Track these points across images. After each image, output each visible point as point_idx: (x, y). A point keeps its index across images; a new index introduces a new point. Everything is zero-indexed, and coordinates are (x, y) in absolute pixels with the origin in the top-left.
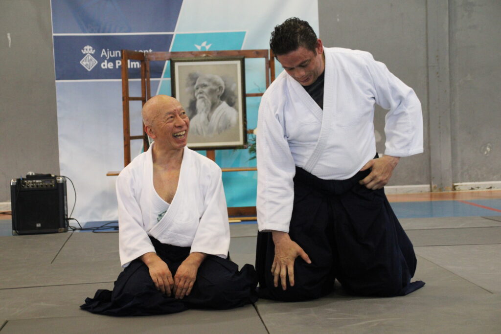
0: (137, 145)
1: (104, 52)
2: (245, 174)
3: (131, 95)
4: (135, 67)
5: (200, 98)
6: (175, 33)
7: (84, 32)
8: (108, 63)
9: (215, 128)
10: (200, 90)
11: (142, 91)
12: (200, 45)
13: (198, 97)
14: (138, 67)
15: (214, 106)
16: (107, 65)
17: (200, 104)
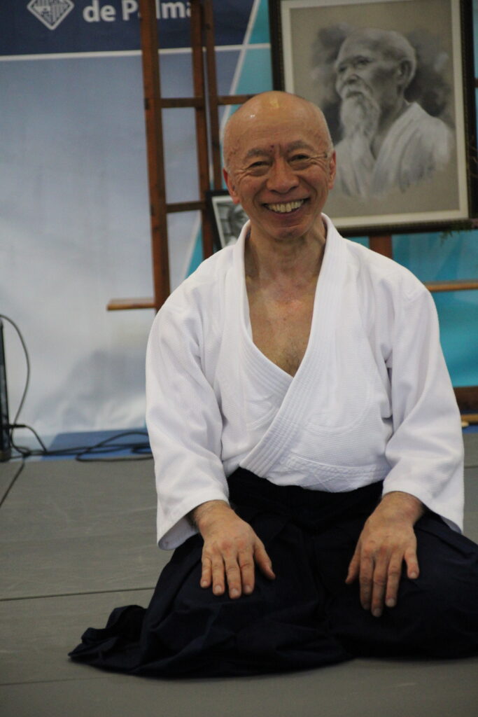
0: (183, 226)
3: (167, 92)
4: (174, 15)
5: (352, 94)
8: (101, 6)
9: (392, 176)
10: (349, 73)
11: (196, 81)
13: (344, 94)
14: (182, 15)
15: (387, 115)
16: (98, 13)
17: (349, 111)
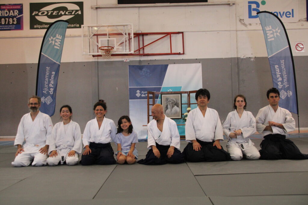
0: (151, 118)
1: (142, 92)
2: (181, 126)
3: (150, 104)
4: (151, 96)
5: (169, 104)
6: (162, 87)
7: (137, 86)
9: (173, 113)
10: (169, 102)
11: (153, 103)
12: (169, 90)
15: (173, 107)
16: (143, 95)
17: (169, 106)
